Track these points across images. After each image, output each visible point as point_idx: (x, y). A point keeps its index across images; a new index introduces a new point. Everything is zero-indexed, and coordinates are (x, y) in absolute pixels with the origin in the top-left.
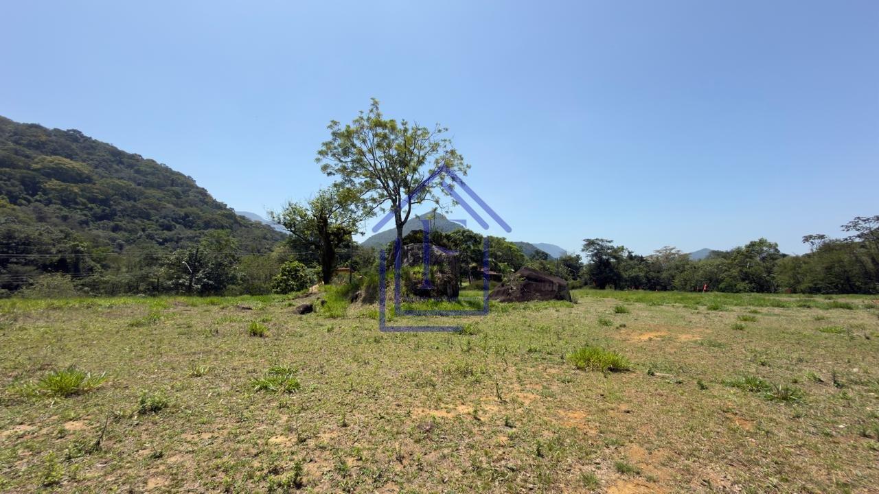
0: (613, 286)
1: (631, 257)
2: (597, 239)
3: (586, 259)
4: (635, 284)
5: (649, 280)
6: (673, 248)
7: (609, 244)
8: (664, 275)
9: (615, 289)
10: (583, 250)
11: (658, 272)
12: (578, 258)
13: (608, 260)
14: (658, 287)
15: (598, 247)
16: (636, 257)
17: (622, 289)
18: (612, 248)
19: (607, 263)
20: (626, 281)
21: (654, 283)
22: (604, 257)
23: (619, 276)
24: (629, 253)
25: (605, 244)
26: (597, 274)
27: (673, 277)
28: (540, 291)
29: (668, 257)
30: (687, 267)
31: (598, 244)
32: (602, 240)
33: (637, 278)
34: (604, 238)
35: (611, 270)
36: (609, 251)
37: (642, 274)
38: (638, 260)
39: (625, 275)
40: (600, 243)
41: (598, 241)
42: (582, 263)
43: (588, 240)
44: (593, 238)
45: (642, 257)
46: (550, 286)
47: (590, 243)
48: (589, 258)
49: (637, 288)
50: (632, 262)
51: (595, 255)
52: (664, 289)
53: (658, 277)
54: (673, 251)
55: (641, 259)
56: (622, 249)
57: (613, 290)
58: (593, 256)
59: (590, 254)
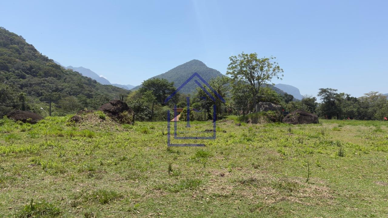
0: (336, 117)
1: (349, 99)
2: (327, 89)
3: (319, 100)
4: (351, 116)
5: (359, 114)
6: (377, 92)
7: (335, 92)
8: (370, 110)
9: (338, 119)
10: (318, 95)
11: (367, 108)
12: (314, 99)
13: (333, 101)
14: (366, 118)
15: (328, 94)
16: (352, 98)
17: (342, 119)
18: (336, 94)
19: (333, 103)
20: (345, 114)
21: (363, 115)
22: (332, 99)
23: (340, 111)
24: (348, 95)
25: (332, 92)
26: (327, 110)
27: (375, 111)
28: (306, 120)
29: (374, 98)
30: (385, 105)
31: (328, 92)
32: (331, 89)
33: (352, 112)
34: (332, 88)
35: (336, 107)
36: (335, 96)
37: (355, 110)
38: (353, 101)
39: (344, 110)
40: (329, 91)
41: (328, 90)
42: (317, 103)
43: (322, 89)
44: (325, 88)
45: (356, 98)
46: (310, 118)
47: (323, 91)
48: (322, 100)
49: (351, 118)
50: (349, 102)
51: (326, 98)
52: (369, 119)
53: (366, 112)
54: (377, 94)
55: (355, 100)
56: (343, 94)
57: (336, 120)
58: (324, 98)
59: (323, 97)
